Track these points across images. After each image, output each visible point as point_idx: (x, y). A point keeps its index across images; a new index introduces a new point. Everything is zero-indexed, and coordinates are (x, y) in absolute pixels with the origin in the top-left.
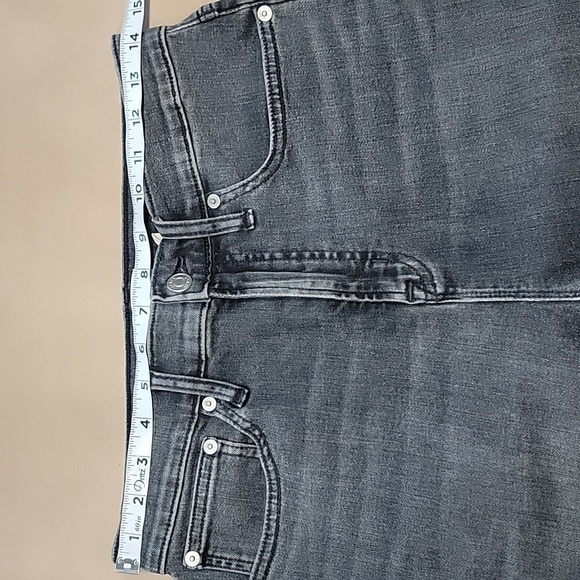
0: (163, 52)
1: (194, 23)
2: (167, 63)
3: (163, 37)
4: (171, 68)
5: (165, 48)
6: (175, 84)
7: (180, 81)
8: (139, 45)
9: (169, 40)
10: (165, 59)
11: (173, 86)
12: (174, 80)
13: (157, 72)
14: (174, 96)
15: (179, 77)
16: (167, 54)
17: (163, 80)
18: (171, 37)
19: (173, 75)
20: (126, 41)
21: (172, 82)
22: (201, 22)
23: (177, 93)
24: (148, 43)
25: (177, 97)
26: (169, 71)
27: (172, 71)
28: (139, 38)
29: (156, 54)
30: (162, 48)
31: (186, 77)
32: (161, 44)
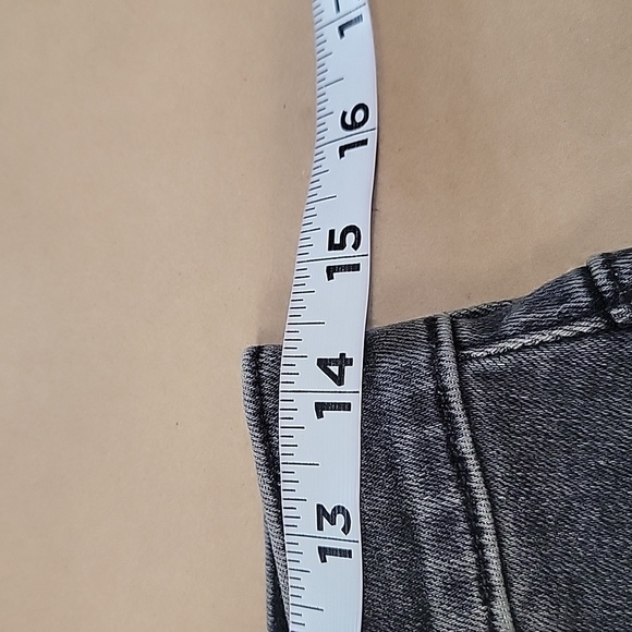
0: (452, 434)
1: (584, 327)
2: (462, 475)
3: (451, 380)
4: (480, 493)
5: (461, 420)
6: (492, 554)
7: (511, 541)
8: (356, 401)
9: (477, 390)
10: (457, 460)
11: (482, 563)
12: (489, 538)
13: (424, 507)
14: (488, 600)
15: (508, 525)
16: (465, 444)
17: (444, 537)
18: (484, 376)
19: (486, 521)
20: (301, 383)
21: (478, 548)
22: (612, 327)
23: (500, 592)
24: (391, 396)
25: (500, 607)
26: (470, 503)
27: (483, 509)
28: (354, 375)
29: (423, 445)
30: (447, 420)
31: (534, 527)
32: (442, 403)
